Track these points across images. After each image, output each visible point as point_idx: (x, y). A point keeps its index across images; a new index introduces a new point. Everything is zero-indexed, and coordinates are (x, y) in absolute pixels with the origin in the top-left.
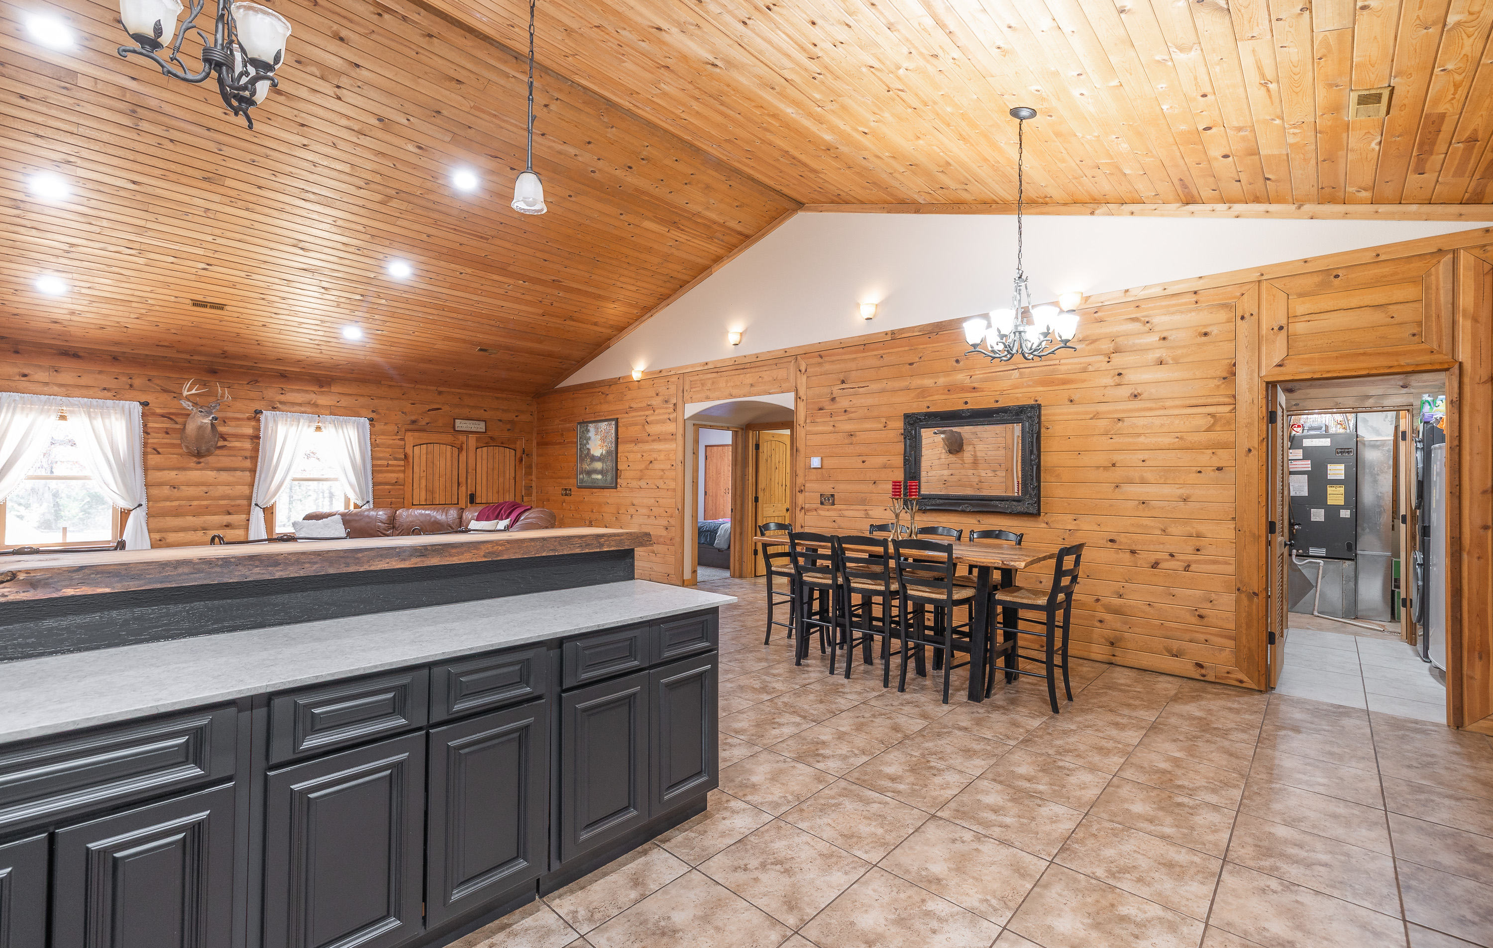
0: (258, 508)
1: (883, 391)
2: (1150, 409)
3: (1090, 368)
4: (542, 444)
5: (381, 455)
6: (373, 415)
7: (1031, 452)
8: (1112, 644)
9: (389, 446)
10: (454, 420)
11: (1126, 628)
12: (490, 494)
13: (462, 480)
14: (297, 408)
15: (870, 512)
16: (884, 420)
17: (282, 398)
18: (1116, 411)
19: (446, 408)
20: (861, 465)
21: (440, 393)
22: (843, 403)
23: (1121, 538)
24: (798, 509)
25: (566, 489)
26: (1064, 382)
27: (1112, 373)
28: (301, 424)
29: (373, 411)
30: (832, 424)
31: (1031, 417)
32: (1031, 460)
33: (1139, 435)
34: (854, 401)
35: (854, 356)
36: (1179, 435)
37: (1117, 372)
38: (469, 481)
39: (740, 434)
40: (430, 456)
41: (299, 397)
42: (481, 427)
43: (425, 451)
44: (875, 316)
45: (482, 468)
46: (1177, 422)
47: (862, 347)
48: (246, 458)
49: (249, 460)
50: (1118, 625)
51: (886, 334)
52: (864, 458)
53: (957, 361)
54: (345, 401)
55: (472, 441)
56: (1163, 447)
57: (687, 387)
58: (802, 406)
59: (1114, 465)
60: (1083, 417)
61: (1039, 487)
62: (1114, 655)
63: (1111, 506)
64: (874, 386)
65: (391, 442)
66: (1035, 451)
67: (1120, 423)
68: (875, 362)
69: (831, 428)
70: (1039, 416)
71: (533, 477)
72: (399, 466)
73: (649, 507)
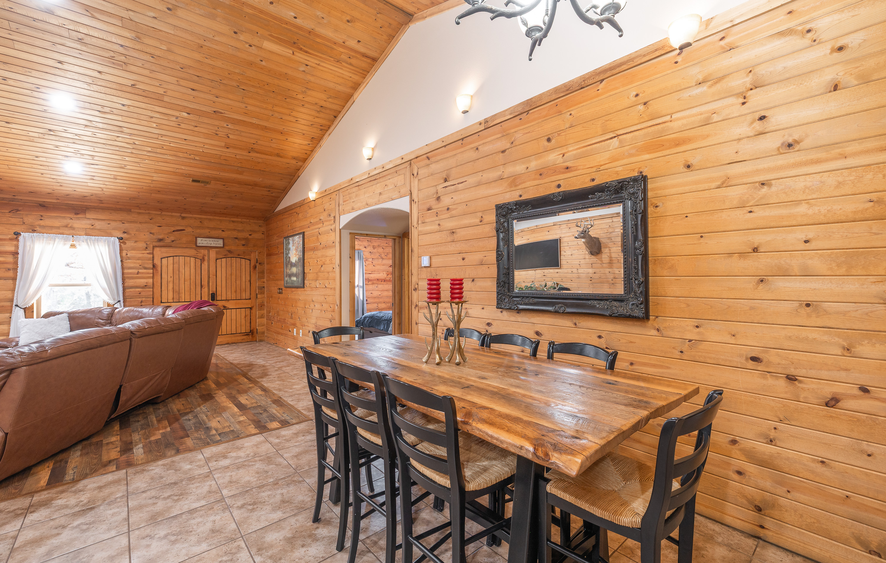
0: (17, 308)
1: (479, 184)
2: (818, 162)
3: (715, 118)
4: (269, 255)
5: (132, 265)
6: (124, 236)
7: (636, 238)
8: (759, 509)
9: (139, 259)
10: (196, 238)
11: (782, 490)
12: (229, 293)
13: (205, 283)
14: (54, 231)
15: (470, 311)
16: (480, 214)
17: (42, 223)
18: (758, 172)
19: (189, 230)
20: (461, 263)
21: (183, 218)
22: (446, 201)
23: (772, 357)
24: (413, 307)
25: (280, 289)
26: (678, 143)
27: (749, 118)
28: (56, 242)
29: (124, 232)
30: (437, 222)
31: (633, 194)
32: (636, 249)
33: (798, 203)
34: (455, 198)
35: (454, 152)
36: (874, 196)
37: (757, 116)
38: (210, 284)
39: (397, 241)
40: (176, 266)
41: (57, 223)
42: (220, 243)
43: (172, 262)
44: (471, 107)
45: (222, 274)
46: (870, 176)
47: (461, 142)
48: (9, 269)
49: (12, 271)
50: (768, 484)
51: (480, 124)
52: (464, 255)
53: (549, 140)
54: (98, 225)
55: (213, 254)
56: (843, 218)
57: (341, 202)
58: (415, 207)
59: (755, 250)
60: (706, 186)
61: (646, 283)
62: (762, 527)
63: (752, 308)
64: (472, 180)
65: (141, 255)
66: (640, 237)
67: (765, 189)
68: (473, 155)
69: (436, 227)
70: (645, 191)
71: (265, 280)
72: (148, 273)
73: (321, 303)
